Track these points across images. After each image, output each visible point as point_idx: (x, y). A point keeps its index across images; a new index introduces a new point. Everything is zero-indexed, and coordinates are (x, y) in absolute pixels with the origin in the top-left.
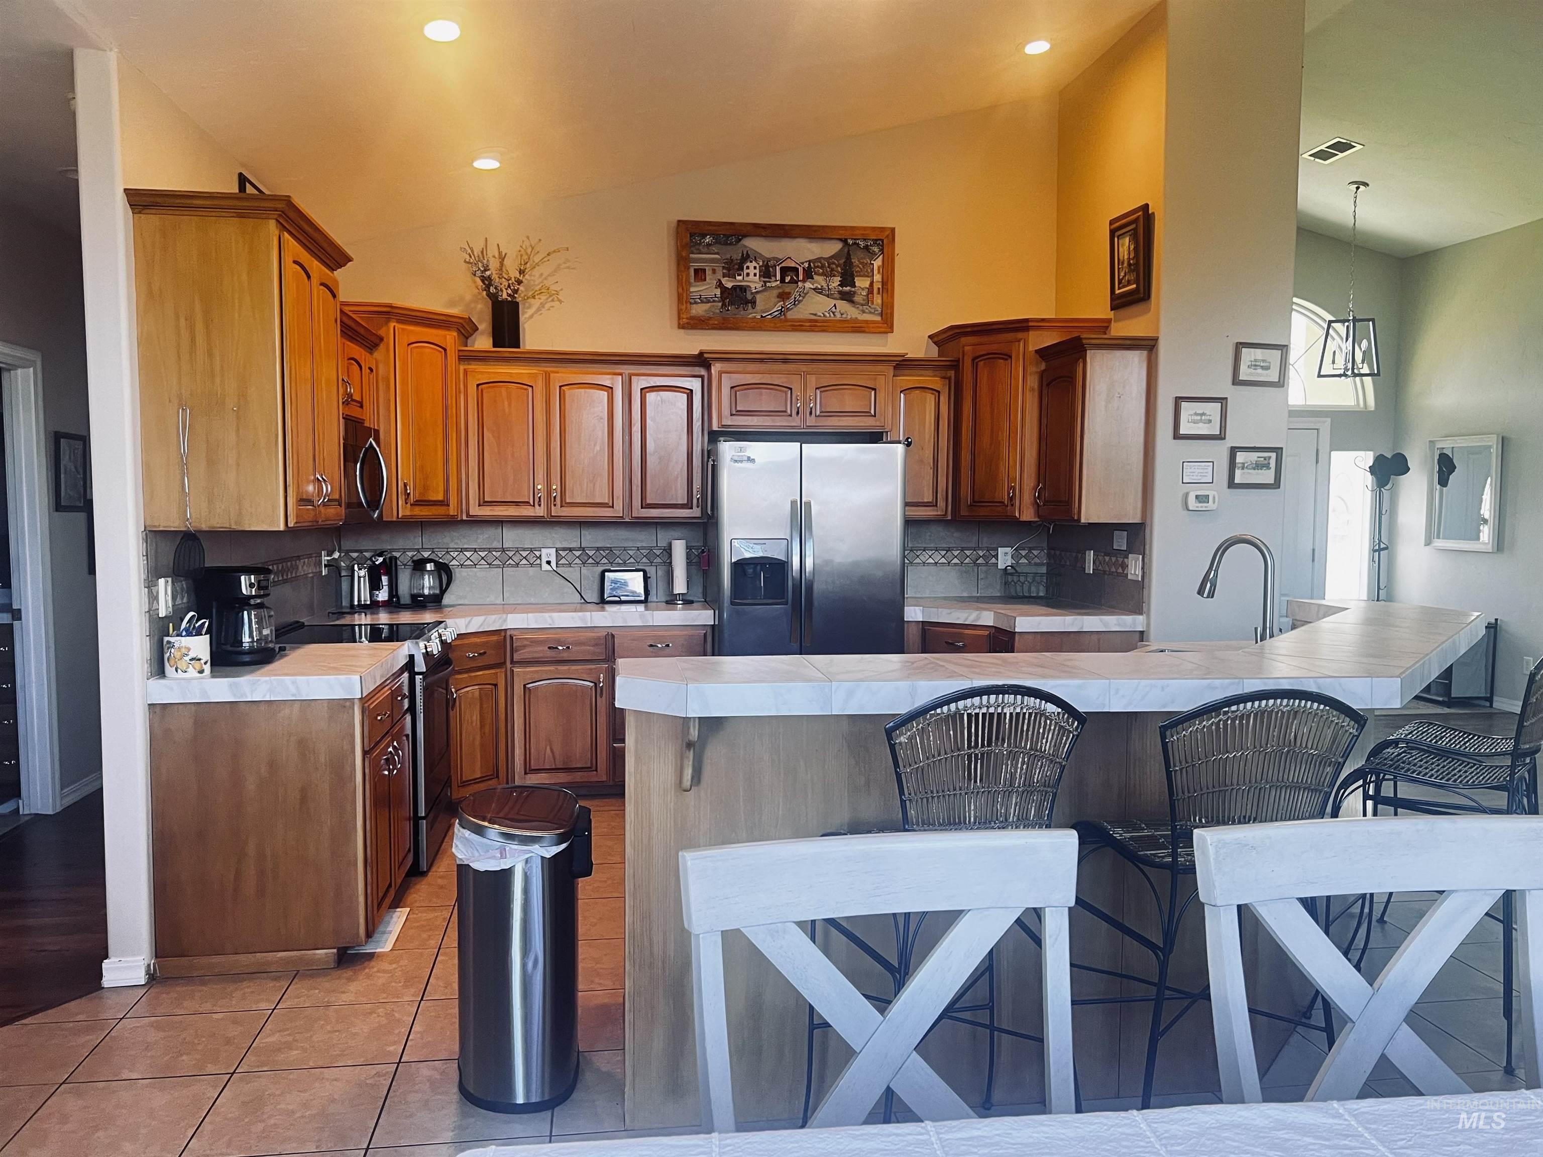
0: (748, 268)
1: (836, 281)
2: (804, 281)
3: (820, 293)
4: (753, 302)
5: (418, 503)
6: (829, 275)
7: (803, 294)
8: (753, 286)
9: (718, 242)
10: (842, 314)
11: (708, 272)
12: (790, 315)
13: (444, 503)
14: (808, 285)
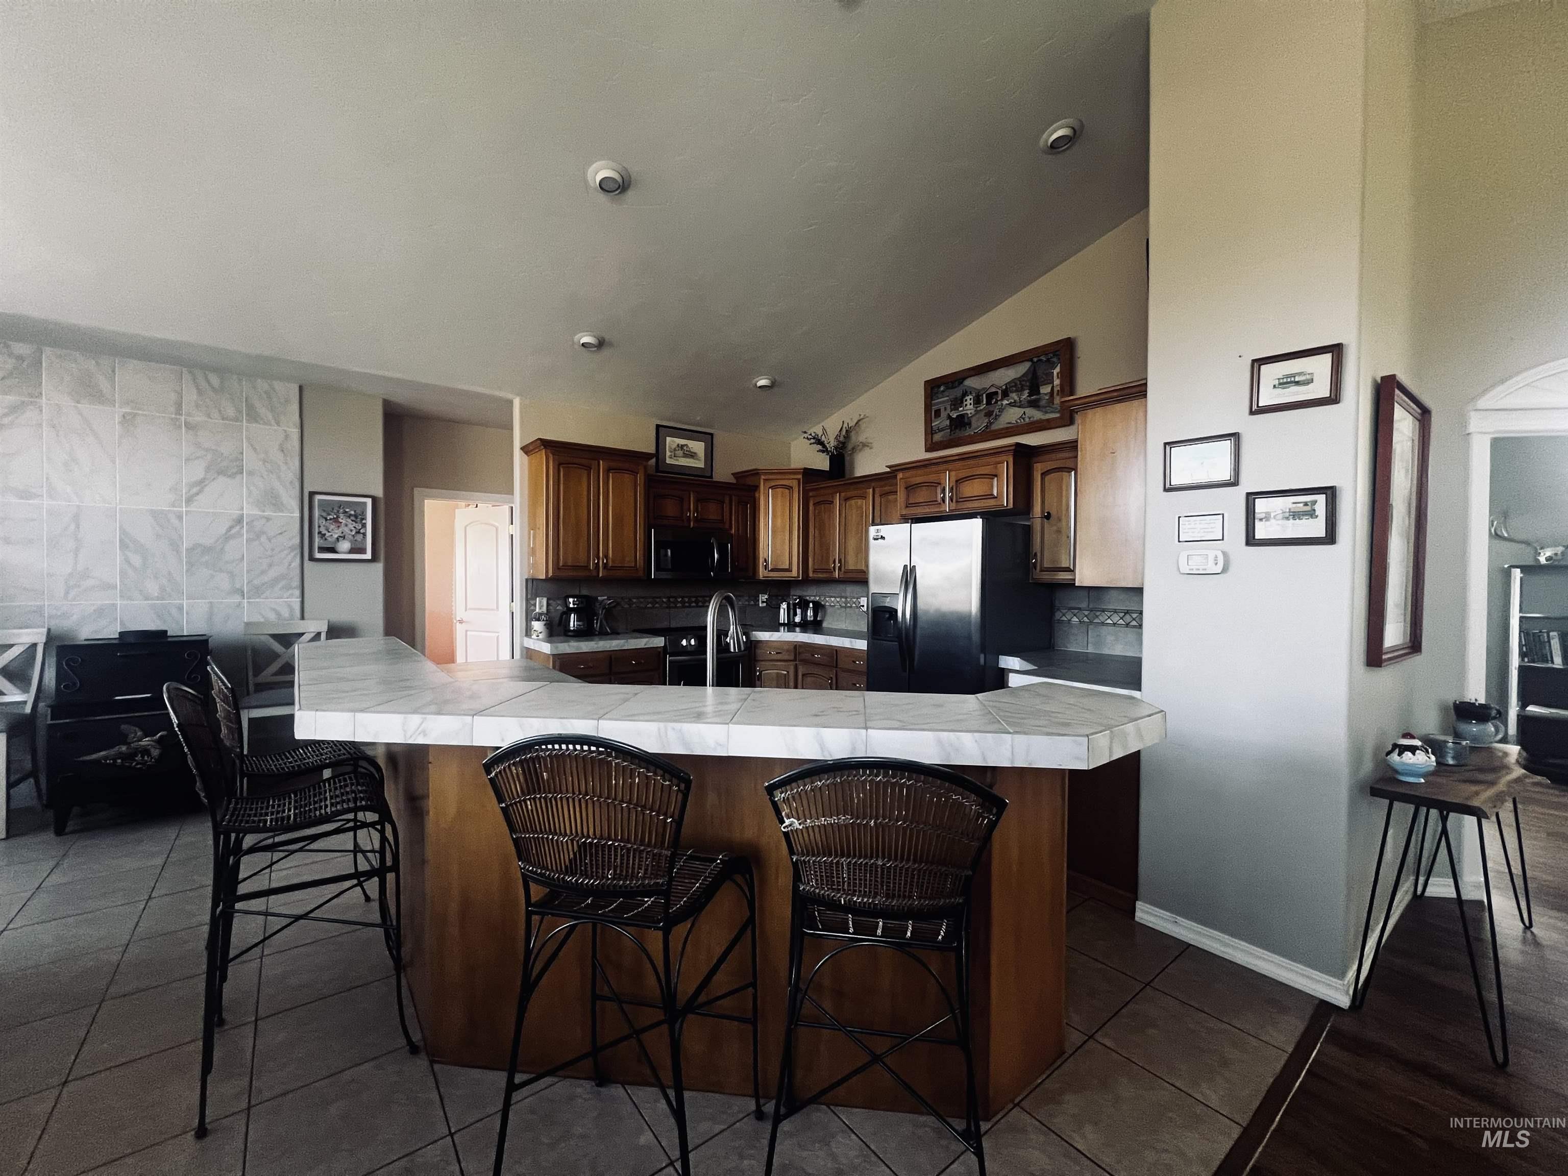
0: (966, 400)
1: (1026, 393)
2: (1002, 400)
3: (1013, 406)
4: (970, 424)
5: (772, 570)
6: (1020, 390)
7: (1001, 410)
8: (969, 412)
9: (947, 388)
10: (1030, 418)
11: (942, 410)
12: (995, 427)
13: (789, 570)
14: (1005, 402)
